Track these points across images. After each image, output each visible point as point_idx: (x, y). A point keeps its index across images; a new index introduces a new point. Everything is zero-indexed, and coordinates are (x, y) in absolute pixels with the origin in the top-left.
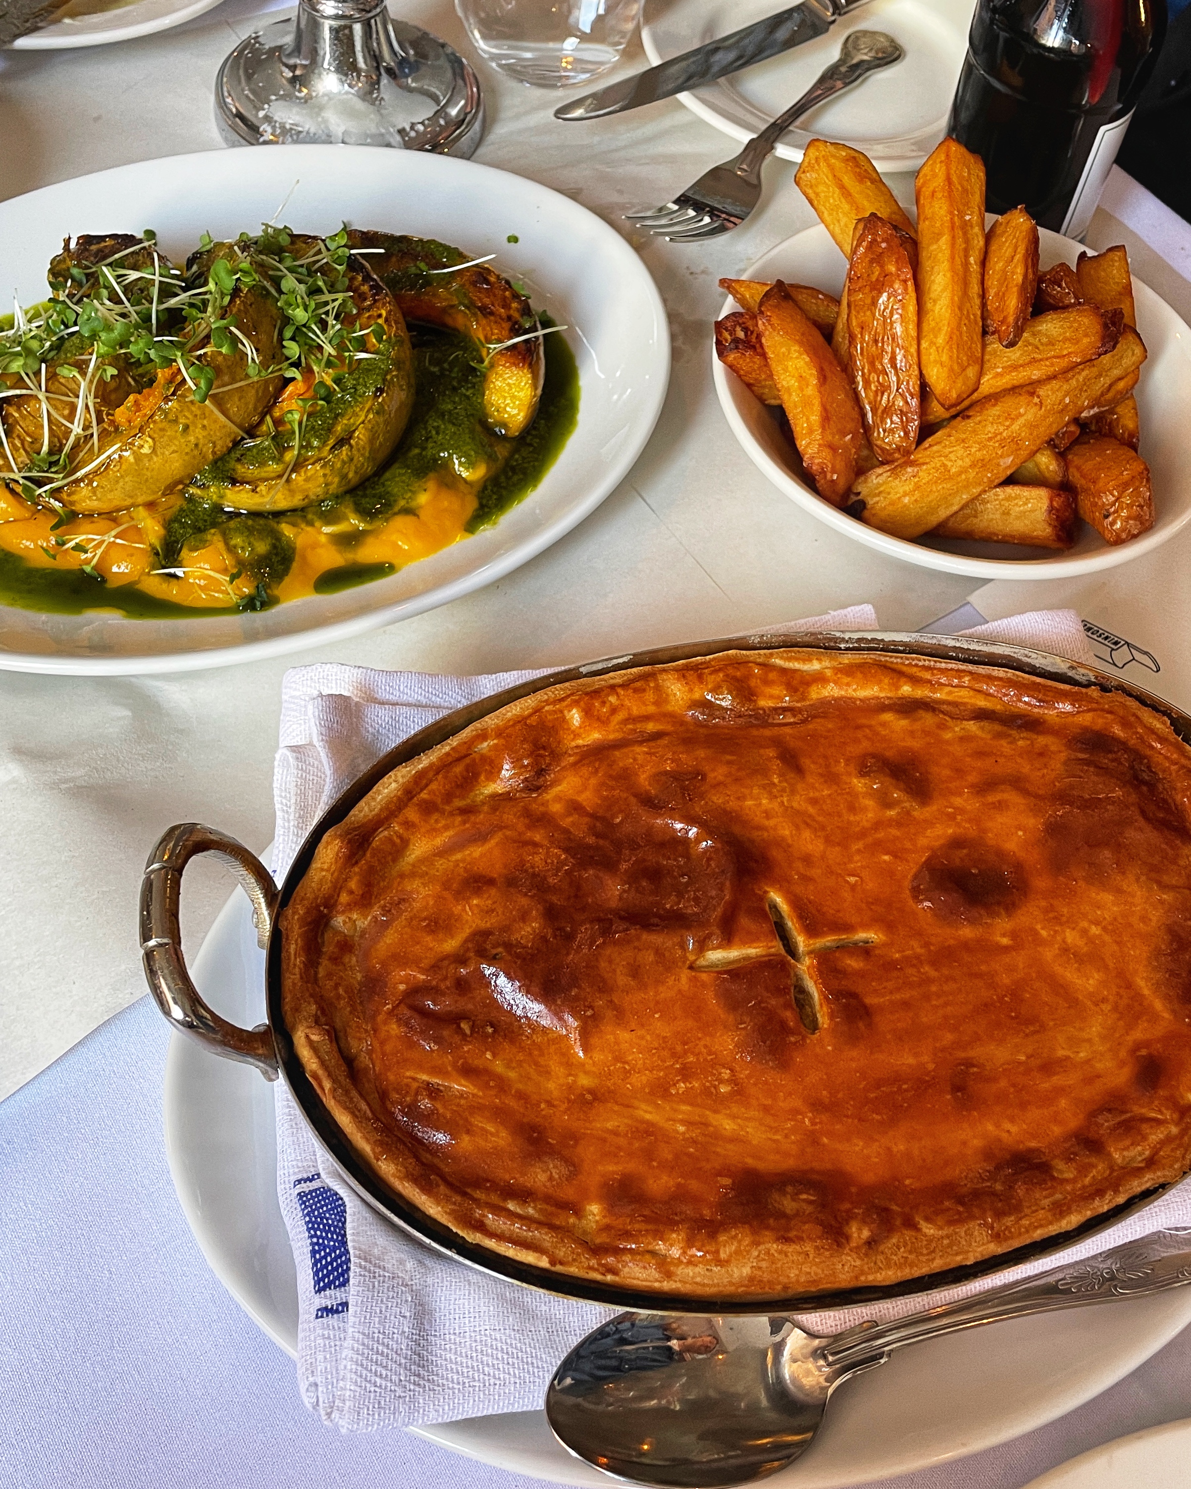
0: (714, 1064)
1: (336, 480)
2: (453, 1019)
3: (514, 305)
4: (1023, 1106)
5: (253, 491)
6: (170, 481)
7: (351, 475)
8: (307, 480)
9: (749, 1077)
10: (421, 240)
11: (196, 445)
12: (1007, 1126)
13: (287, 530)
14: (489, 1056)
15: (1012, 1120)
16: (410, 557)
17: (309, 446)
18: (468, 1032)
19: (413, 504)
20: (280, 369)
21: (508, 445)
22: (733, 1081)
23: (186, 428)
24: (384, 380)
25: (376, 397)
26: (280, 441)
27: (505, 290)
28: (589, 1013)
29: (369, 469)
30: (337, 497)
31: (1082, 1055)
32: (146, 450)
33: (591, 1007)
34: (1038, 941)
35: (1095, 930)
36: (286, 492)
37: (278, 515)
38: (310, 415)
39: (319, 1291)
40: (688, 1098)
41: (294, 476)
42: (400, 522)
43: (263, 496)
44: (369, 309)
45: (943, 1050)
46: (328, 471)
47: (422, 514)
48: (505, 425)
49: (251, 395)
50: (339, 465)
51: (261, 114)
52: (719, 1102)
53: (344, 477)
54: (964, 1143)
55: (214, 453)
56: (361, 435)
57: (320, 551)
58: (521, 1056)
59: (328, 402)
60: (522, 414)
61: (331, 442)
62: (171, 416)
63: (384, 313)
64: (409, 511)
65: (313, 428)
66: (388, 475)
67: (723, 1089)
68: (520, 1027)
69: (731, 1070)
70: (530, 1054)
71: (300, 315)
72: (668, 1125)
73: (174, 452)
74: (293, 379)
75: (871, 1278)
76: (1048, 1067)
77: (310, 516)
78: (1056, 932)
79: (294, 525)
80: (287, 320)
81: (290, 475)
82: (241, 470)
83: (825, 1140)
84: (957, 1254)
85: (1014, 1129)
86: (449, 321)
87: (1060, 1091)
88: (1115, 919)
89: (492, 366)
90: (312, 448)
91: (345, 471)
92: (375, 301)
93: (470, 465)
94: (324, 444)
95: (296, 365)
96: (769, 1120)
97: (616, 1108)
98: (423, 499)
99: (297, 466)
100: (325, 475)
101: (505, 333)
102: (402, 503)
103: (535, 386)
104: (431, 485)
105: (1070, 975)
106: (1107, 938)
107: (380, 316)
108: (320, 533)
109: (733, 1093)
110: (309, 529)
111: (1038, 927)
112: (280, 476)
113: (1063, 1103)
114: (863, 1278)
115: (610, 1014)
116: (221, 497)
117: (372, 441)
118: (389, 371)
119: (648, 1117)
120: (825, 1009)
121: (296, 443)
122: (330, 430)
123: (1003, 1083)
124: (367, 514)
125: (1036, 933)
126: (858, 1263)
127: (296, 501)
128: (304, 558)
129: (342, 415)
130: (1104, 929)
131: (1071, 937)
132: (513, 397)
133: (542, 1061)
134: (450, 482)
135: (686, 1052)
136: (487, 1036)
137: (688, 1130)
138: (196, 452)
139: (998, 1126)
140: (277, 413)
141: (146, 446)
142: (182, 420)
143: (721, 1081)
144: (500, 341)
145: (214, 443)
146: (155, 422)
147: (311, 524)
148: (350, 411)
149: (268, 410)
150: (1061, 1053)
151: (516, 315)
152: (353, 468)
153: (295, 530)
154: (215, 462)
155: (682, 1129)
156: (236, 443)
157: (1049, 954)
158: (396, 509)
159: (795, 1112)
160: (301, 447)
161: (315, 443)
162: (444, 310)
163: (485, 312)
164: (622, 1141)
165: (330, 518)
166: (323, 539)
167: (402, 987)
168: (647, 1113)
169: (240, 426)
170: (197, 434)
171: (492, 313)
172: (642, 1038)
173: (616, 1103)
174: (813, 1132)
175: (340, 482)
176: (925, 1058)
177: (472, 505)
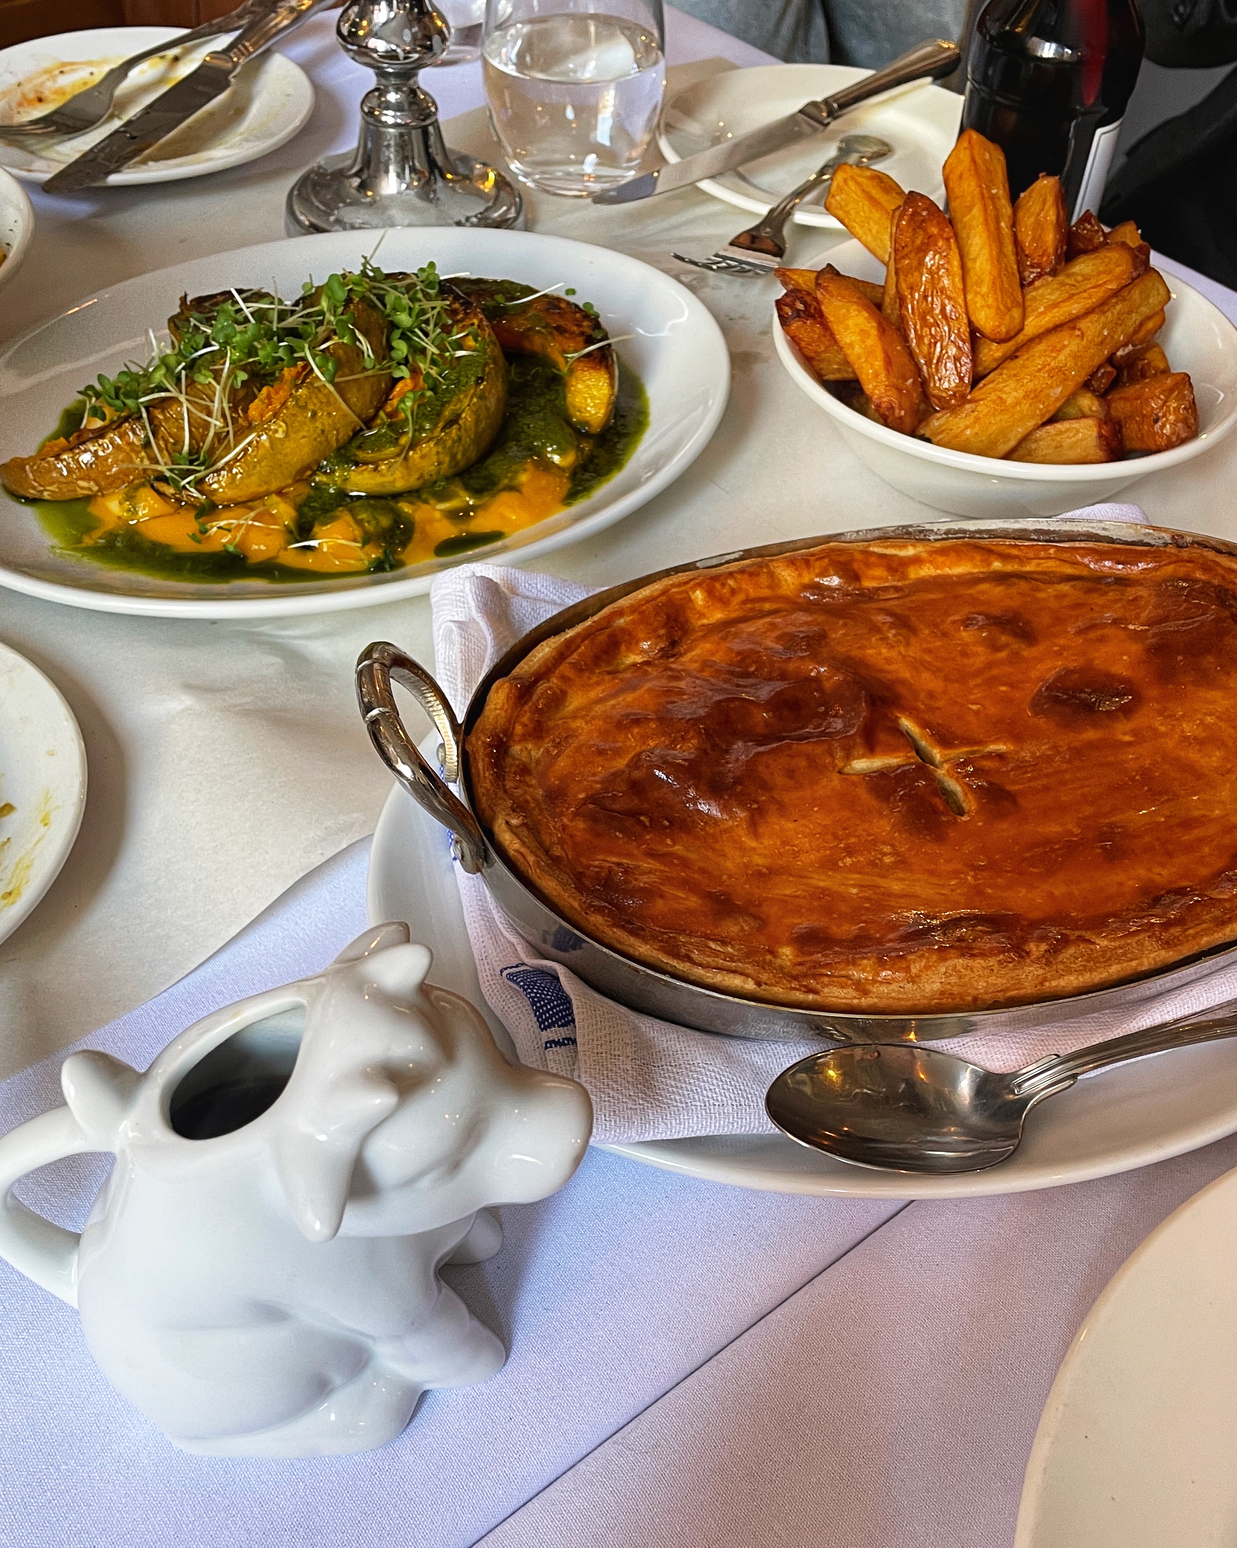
0: (875, 842)
1: (447, 459)
2: (634, 814)
3: (585, 323)
5: (375, 469)
6: (299, 467)
7: (459, 456)
8: (423, 457)
9: (909, 849)
11: (323, 431)
13: (406, 508)
14: (668, 842)
15: (1162, 865)
16: (518, 527)
17: (422, 429)
18: (648, 824)
19: (515, 482)
20: (389, 367)
21: (591, 441)
22: (895, 854)
23: (314, 414)
24: (484, 371)
25: (478, 384)
26: (396, 428)
27: (576, 312)
28: (755, 806)
29: (473, 455)
30: (447, 479)
32: (280, 435)
33: (756, 802)
36: (405, 471)
37: (397, 496)
38: (419, 406)
39: (545, 1028)
40: (854, 869)
41: (411, 453)
42: (505, 497)
43: (383, 476)
44: (462, 320)
46: (440, 449)
47: (525, 490)
48: (587, 423)
49: (367, 388)
50: (449, 443)
52: (885, 870)
53: (453, 457)
55: (337, 440)
56: (467, 417)
57: (436, 525)
58: (697, 843)
59: (436, 393)
60: (603, 411)
61: (441, 425)
62: (302, 403)
63: (476, 321)
64: (513, 488)
65: (424, 414)
66: (490, 461)
67: (888, 860)
69: (892, 845)
70: (706, 841)
71: (404, 319)
72: (841, 889)
73: (304, 437)
74: (402, 378)
76: (1187, 824)
77: (424, 496)
79: (412, 503)
80: (394, 326)
81: (407, 453)
82: (361, 455)
85: (1164, 872)
86: (527, 344)
89: (571, 371)
90: (425, 430)
91: (455, 450)
92: (467, 314)
93: (561, 452)
94: (435, 426)
95: (405, 363)
97: (792, 879)
98: (523, 478)
99: (413, 446)
100: (438, 453)
101: (581, 345)
102: (506, 481)
103: (612, 386)
104: (529, 466)
107: (473, 324)
108: (435, 509)
109: (897, 863)
110: (425, 506)
112: (398, 455)
113: (1207, 849)
115: (773, 807)
116: (346, 480)
117: (477, 422)
118: (487, 364)
119: (822, 884)
121: (409, 429)
122: (439, 415)
124: (477, 492)
127: (413, 481)
128: (423, 531)
129: (448, 402)
132: (593, 397)
133: (717, 846)
134: (546, 466)
135: (847, 835)
136: (665, 828)
137: (861, 891)
138: (323, 439)
139: (1149, 870)
140: (389, 409)
141: (280, 430)
142: (311, 407)
143: (884, 855)
144: (576, 351)
145: (337, 430)
146: (287, 408)
147: (426, 502)
148: (455, 399)
149: (381, 406)
150: (1197, 812)
151: (588, 331)
152: (461, 449)
153: (413, 507)
154: (338, 449)
155: (855, 891)
156: (357, 433)
158: (501, 486)
160: (415, 431)
161: (428, 426)
162: (522, 335)
163: (560, 330)
164: (802, 902)
165: (442, 497)
166: (438, 515)
167: (582, 795)
168: (822, 881)
169: (359, 417)
170: (323, 421)
171: (565, 331)
172: (805, 826)
173: (791, 875)
175: (450, 462)
177: (567, 486)
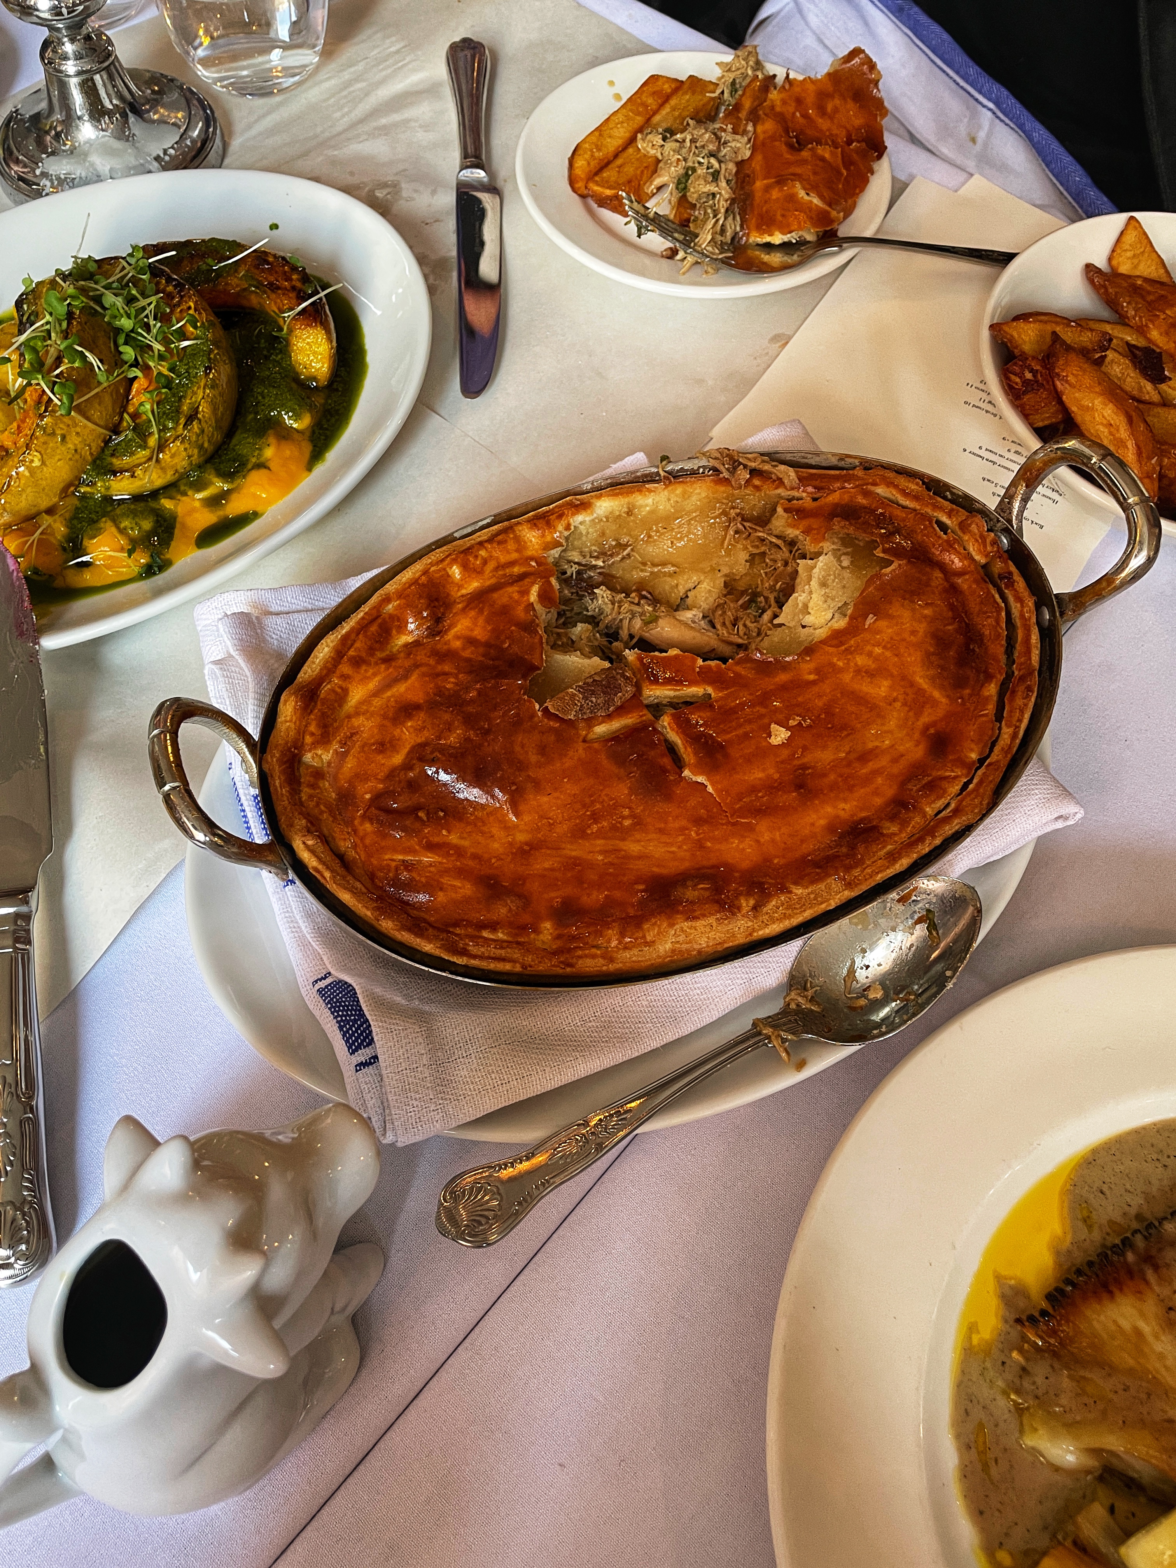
0: (615, 806)
1: (196, 451)
2: (413, 811)
3: (295, 277)
4: (851, 789)
5: (133, 476)
6: (62, 485)
7: (206, 445)
8: (173, 456)
9: (643, 810)
10: (203, 241)
11: (76, 450)
12: (842, 805)
13: (167, 504)
14: (444, 832)
15: (845, 800)
16: (269, 502)
17: (165, 429)
18: (425, 819)
19: (262, 459)
20: (123, 372)
21: (321, 394)
22: (633, 816)
23: (64, 437)
24: (209, 359)
25: (207, 375)
26: (141, 432)
27: (283, 266)
28: (514, 788)
29: (218, 437)
30: (200, 467)
31: (887, 742)
32: (37, 463)
33: (514, 783)
34: (837, 670)
35: (878, 650)
36: (159, 471)
37: (155, 494)
38: (158, 404)
39: (353, 1053)
40: (600, 835)
41: (161, 456)
42: (255, 476)
43: (141, 479)
44: (179, 304)
45: (782, 762)
46: (187, 446)
47: (271, 465)
48: (315, 379)
49: (107, 400)
50: (194, 438)
51: (38, 172)
52: (623, 833)
53: (201, 447)
54: (813, 824)
55: (91, 454)
56: (204, 409)
57: (197, 515)
58: (469, 829)
59: (170, 389)
60: (326, 366)
61: (182, 421)
62: (49, 431)
63: (192, 305)
64: (260, 466)
65: (164, 413)
66: (234, 441)
67: (627, 823)
68: (464, 808)
69: (630, 808)
70: (476, 827)
71: (126, 323)
72: (590, 857)
73: (59, 460)
74: (136, 378)
75: (761, 933)
76: (864, 757)
77: (182, 488)
78: (849, 659)
79: (171, 498)
80: (118, 331)
81: (158, 456)
82: (117, 462)
83: (709, 844)
84: (822, 903)
85: (847, 807)
86: (244, 303)
87: (876, 772)
88: (892, 638)
89: (291, 331)
90: (169, 429)
91: (200, 442)
92: (182, 297)
93: (297, 417)
94: (177, 423)
95: (135, 364)
96: (664, 839)
97: (548, 852)
98: (269, 453)
99: (161, 447)
100: (185, 449)
101: (294, 301)
102: (254, 459)
103: (330, 340)
104: (272, 440)
105: (865, 687)
106: (888, 654)
107: (190, 308)
108: (194, 499)
109: (634, 825)
110: (184, 498)
111: (835, 660)
112: (150, 459)
113: (880, 780)
114: (755, 934)
115: (529, 785)
116: (108, 488)
117: (214, 412)
118: (211, 351)
119: (574, 854)
120: (689, 750)
121: (154, 429)
122: (178, 411)
123: (832, 777)
124: (228, 476)
125: (833, 665)
126: (750, 924)
127: (169, 477)
128: (183, 522)
129: (184, 397)
130: (884, 647)
131: (861, 660)
132: (315, 353)
133: (485, 830)
134: (285, 434)
135: (593, 802)
136: (441, 818)
137: (605, 857)
138: (77, 457)
139: (835, 807)
140: (131, 409)
141: (36, 459)
142: (58, 432)
143: (624, 818)
144: (291, 309)
145: (89, 446)
146: (37, 438)
147: (185, 494)
148: (189, 392)
149: (124, 409)
150: (870, 745)
151: (298, 284)
152: (206, 439)
153: (174, 501)
154: (94, 461)
155: (600, 858)
156: (107, 442)
157: (847, 677)
158: (250, 466)
159: (683, 829)
160: (160, 431)
161: (170, 425)
162: (238, 294)
163: (273, 287)
164: (558, 874)
165: (199, 486)
166: (197, 504)
167: (368, 796)
168: (574, 850)
169: (106, 428)
170: (74, 441)
171: (278, 288)
172: (558, 798)
173: (548, 848)
174: (699, 840)
175: (199, 452)
176: (771, 771)
177: (307, 448)
